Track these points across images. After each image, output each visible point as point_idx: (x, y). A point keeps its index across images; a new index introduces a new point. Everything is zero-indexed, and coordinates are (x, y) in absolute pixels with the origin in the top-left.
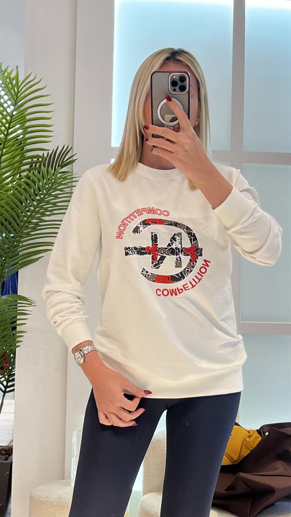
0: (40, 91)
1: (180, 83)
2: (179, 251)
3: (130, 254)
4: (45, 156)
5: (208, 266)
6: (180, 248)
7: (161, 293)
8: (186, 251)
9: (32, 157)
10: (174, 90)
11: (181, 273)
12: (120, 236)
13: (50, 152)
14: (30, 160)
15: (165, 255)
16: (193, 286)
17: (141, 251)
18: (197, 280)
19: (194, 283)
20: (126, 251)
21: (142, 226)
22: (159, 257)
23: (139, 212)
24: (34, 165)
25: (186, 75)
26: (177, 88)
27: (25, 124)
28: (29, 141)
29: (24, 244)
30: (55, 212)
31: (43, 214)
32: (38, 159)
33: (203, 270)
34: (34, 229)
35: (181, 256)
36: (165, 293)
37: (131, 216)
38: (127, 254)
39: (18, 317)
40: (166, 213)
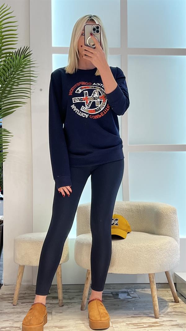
1: (96, 29)
4: (14, 52)
9: (6, 53)
10: (94, 32)
13: (17, 50)
14: (5, 55)
24: (7, 57)
25: (99, 26)
26: (95, 31)
28: (5, 44)
29: (5, 102)
30: (20, 83)
31: (13, 85)
32: (10, 54)
34: (9, 94)
39: (3, 144)
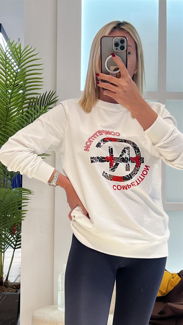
0: (34, 56)
2: (128, 160)
3: (95, 162)
4: (38, 98)
5: (148, 170)
6: (129, 157)
7: (116, 188)
8: (132, 160)
9: (30, 99)
11: (130, 174)
12: (87, 148)
13: (41, 95)
15: (119, 162)
16: (138, 184)
17: (102, 160)
18: (141, 180)
19: (139, 182)
20: (92, 160)
21: (102, 142)
22: (114, 164)
23: (100, 133)
24: (31, 103)
26: (118, 48)
27: (25, 78)
28: (28, 88)
33: (145, 173)
35: (130, 163)
36: (119, 188)
37: (95, 136)
38: (92, 162)
39: (23, 201)
40: (118, 134)
